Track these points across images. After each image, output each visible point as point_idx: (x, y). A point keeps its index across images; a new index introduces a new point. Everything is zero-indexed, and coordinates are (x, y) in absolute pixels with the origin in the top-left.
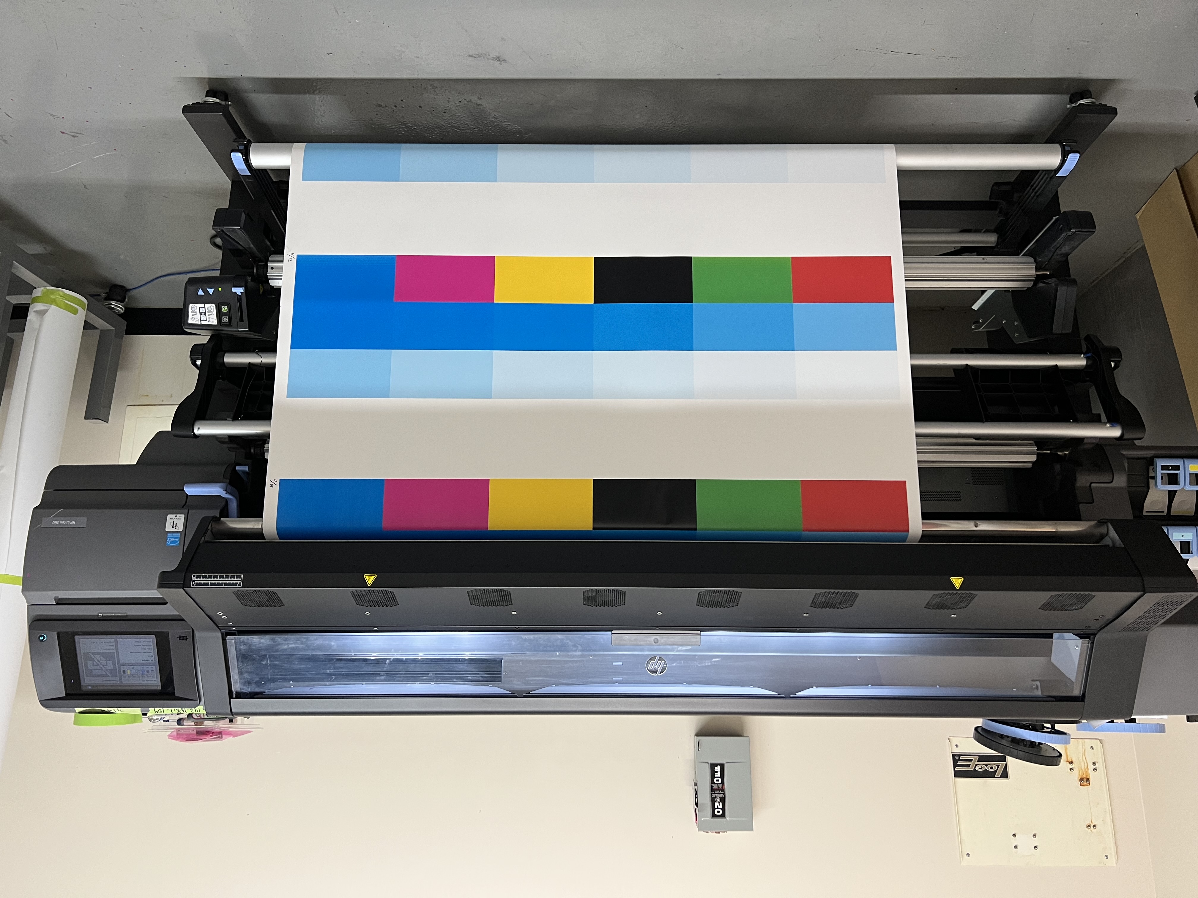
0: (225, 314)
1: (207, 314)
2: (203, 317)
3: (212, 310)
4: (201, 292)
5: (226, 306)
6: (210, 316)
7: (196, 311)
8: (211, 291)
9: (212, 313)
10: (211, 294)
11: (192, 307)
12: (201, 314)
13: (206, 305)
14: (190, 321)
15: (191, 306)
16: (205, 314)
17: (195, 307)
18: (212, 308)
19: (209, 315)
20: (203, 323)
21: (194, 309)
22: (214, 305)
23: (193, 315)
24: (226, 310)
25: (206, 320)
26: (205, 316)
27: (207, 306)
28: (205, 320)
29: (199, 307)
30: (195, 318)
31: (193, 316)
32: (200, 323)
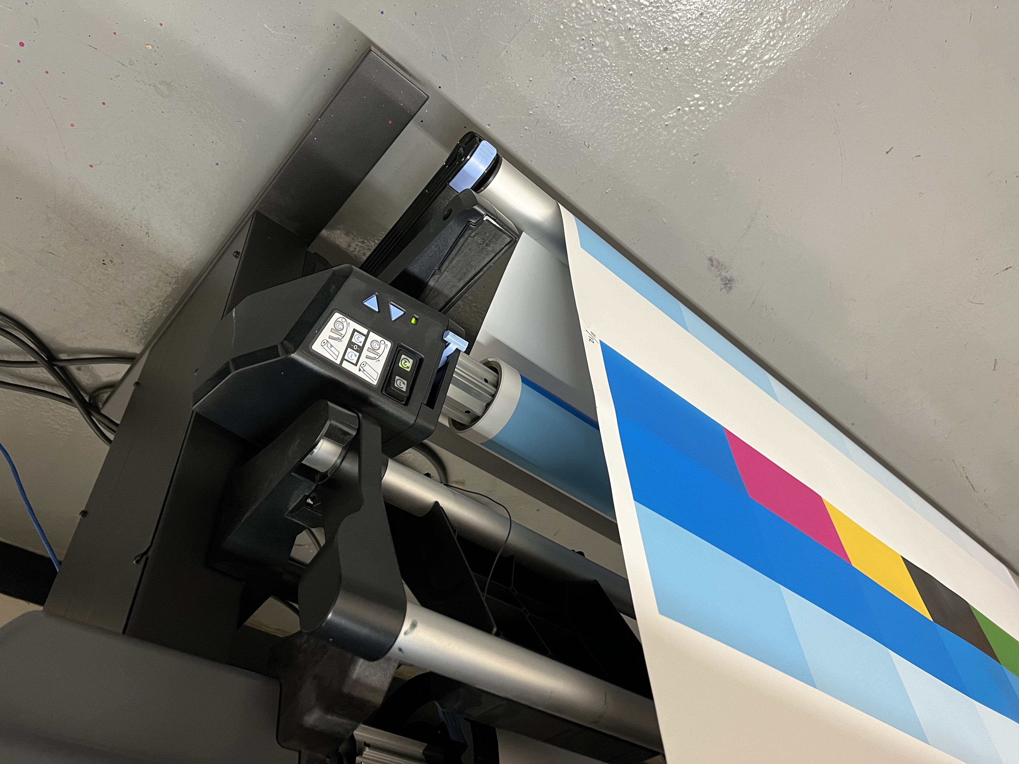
0: (403, 374)
1: (365, 352)
2: (352, 355)
3: (380, 352)
4: (372, 303)
5: (411, 361)
6: (368, 361)
7: (343, 332)
8: (396, 313)
9: (377, 357)
10: (393, 320)
11: (340, 320)
12: (351, 345)
13: (371, 333)
14: (317, 347)
15: (337, 315)
16: (360, 350)
17: (345, 324)
18: (383, 346)
19: (367, 357)
20: (345, 365)
21: (341, 327)
22: (389, 344)
23: (330, 337)
24: (408, 367)
25: (356, 365)
26: (358, 354)
27: (373, 336)
28: (355, 362)
29: (355, 330)
30: (332, 346)
31: (330, 340)
32: (338, 362)
